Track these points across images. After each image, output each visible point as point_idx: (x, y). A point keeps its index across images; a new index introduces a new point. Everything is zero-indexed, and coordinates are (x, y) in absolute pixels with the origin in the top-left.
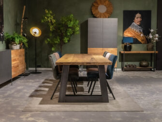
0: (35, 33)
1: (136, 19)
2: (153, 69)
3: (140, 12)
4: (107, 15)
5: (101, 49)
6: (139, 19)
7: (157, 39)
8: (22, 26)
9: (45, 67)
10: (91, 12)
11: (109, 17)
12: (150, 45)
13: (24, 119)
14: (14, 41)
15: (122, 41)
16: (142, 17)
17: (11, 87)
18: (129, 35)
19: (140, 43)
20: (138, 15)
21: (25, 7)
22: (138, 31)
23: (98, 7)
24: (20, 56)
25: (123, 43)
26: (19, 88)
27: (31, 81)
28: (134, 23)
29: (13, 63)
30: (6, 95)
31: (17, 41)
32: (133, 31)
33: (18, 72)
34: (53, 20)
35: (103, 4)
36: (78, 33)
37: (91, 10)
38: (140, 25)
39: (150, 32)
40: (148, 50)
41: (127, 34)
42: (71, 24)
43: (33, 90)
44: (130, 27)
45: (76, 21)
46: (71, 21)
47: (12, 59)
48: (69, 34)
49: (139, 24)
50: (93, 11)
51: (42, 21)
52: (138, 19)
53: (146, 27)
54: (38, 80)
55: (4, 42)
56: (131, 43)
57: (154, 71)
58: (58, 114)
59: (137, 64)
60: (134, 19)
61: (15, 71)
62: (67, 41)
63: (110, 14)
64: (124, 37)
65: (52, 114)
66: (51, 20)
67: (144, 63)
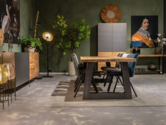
0: (47, 38)
1: (143, 24)
2: (161, 73)
3: (147, 17)
4: (116, 20)
5: (111, 53)
6: (147, 24)
7: (165, 43)
8: (35, 31)
9: (55, 72)
10: (101, 18)
11: (117, 22)
12: (158, 49)
13: (56, 114)
14: (30, 45)
15: (131, 45)
16: (149, 22)
17: (30, 88)
18: (138, 40)
19: (148, 47)
20: (146, 20)
21: (38, 12)
22: (146, 35)
23: (106, 13)
24: (36, 59)
25: (131, 47)
26: (38, 89)
27: (46, 83)
28: (142, 28)
29: (31, 65)
30: (28, 94)
31: (33, 44)
32: (141, 36)
33: (34, 74)
34: (65, 25)
35: (112, 10)
36: (88, 37)
37: (100, 15)
38: (147, 30)
39: (157, 36)
40: (156, 54)
41: (135, 39)
42: (83, 29)
43: (53, 91)
44: (138, 32)
45: (86, 26)
46: (82, 26)
47: (30, 61)
48: (80, 38)
49: (146, 28)
50: (102, 17)
51: (54, 27)
52: (145, 24)
53: (153, 32)
54: (53, 83)
55: (20, 45)
56: (140, 47)
57: (162, 74)
58: (87, 109)
59: (146, 67)
60: (141, 24)
61: (32, 73)
62: (78, 46)
63: (118, 19)
64: (132, 42)
65: (81, 109)
66: (63, 25)
67: (153, 67)
